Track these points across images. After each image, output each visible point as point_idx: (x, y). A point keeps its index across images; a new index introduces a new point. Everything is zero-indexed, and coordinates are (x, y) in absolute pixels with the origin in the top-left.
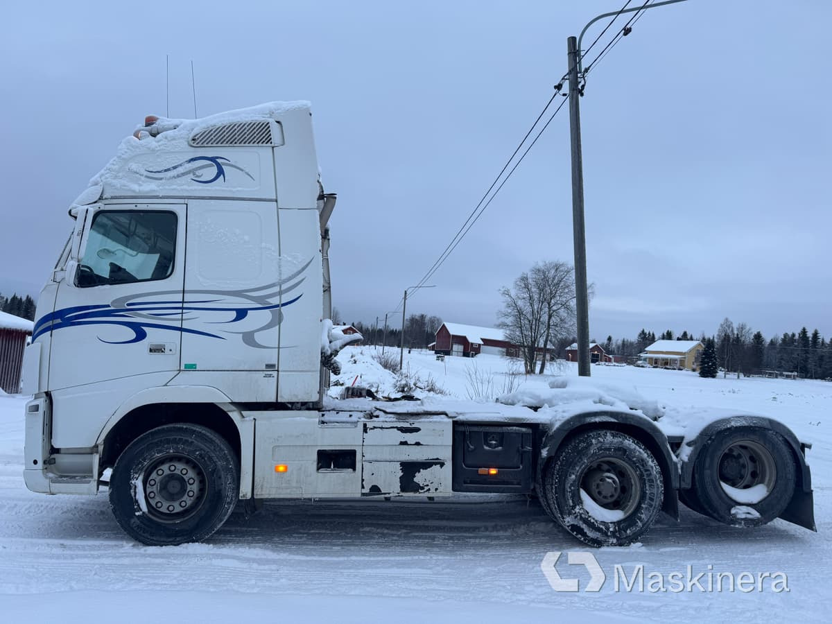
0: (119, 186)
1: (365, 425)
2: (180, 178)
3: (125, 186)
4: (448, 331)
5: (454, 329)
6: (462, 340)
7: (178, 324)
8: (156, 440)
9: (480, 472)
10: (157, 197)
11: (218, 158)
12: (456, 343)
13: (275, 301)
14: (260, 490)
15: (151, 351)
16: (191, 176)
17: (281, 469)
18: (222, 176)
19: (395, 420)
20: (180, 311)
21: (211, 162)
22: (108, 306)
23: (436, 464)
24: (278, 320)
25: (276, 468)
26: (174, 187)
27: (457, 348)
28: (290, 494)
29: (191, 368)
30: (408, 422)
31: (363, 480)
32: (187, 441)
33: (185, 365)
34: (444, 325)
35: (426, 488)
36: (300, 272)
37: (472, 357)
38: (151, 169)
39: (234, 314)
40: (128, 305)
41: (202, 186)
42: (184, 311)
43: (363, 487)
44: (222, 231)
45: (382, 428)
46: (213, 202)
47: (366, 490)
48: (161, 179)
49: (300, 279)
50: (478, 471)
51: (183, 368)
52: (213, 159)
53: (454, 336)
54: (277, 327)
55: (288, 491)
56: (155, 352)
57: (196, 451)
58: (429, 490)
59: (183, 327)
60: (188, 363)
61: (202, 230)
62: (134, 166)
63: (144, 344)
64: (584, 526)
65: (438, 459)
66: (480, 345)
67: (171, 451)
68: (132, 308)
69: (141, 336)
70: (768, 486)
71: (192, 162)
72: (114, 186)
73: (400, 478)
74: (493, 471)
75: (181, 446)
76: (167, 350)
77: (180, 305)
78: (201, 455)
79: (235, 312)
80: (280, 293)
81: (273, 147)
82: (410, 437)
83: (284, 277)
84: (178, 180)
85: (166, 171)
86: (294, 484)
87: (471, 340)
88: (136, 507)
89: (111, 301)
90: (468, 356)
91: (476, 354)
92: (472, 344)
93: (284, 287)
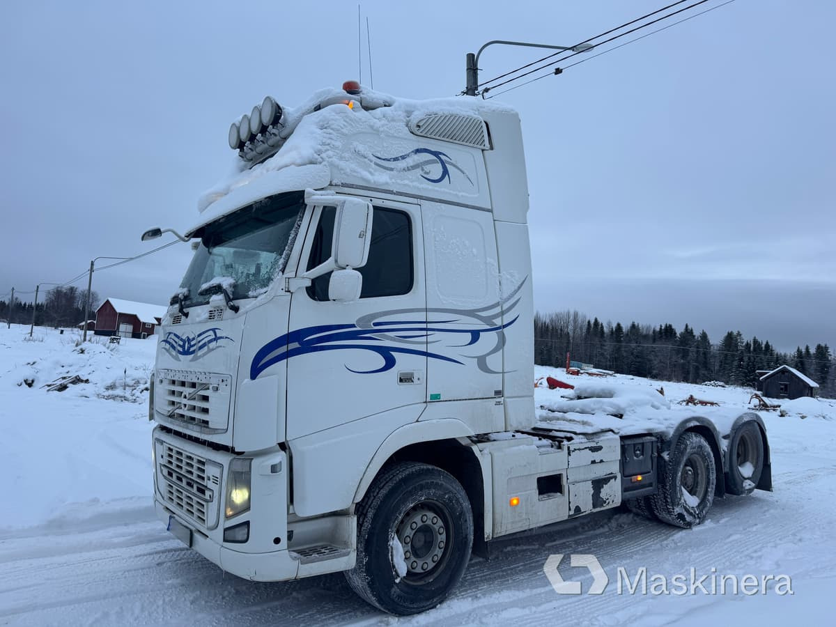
0: (348, 170)
1: (569, 448)
2: (409, 172)
3: (355, 172)
4: (113, 308)
5: (121, 306)
6: (132, 319)
7: (422, 348)
8: (410, 488)
9: (633, 481)
10: (391, 192)
11: (441, 153)
12: (123, 323)
13: (498, 322)
14: (500, 528)
15: (401, 380)
16: (419, 172)
17: (515, 502)
18: (447, 176)
19: (586, 440)
20: (424, 333)
21: (435, 158)
22: (353, 326)
23: (612, 478)
24: (502, 341)
25: (511, 502)
26: (406, 182)
27: (125, 328)
28: (521, 527)
29: (436, 398)
30: (594, 441)
31: (570, 503)
32: (437, 484)
33: (431, 395)
34: (108, 301)
35: (607, 501)
36: (516, 292)
37: (144, 338)
38: (379, 155)
39: (469, 336)
40: (375, 324)
41: (431, 186)
42: (429, 333)
43: (570, 509)
44: (454, 241)
45: (579, 449)
46: (443, 205)
47: (572, 512)
48: (392, 169)
49: (516, 299)
50: (631, 480)
51: (428, 399)
52: (436, 154)
53: (120, 314)
54: (501, 351)
55: (520, 524)
56: (406, 381)
57: (446, 494)
58: (609, 503)
59: (428, 352)
60: (432, 393)
61: (437, 239)
62: (361, 148)
63: (394, 372)
64: (685, 513)
65: (612, 473)
66: (153, 325)
67: (423, 499)
68: (380, 328)
69: (390, 363)
70: (752, 463)
71: (418, 154)
72: (342, 169)
73: (592, 496)
74: (640, 478)
75: (432, 491)
76: (415, 380)
77: (424, 326)
78: (449, 499)
79: (470, 334)
80: (502, 313)
81: (483, 150)
82: (597, 456)
83: (505, 296)
84: (410, 174)
85: (396, 159)
86: (524, 516)
87: (143, 319)
88: (394, 573)
89: (356, 320)
90: (139, 337)
91: (148, 335)
92: (144, 324)
93: (506, 306)
